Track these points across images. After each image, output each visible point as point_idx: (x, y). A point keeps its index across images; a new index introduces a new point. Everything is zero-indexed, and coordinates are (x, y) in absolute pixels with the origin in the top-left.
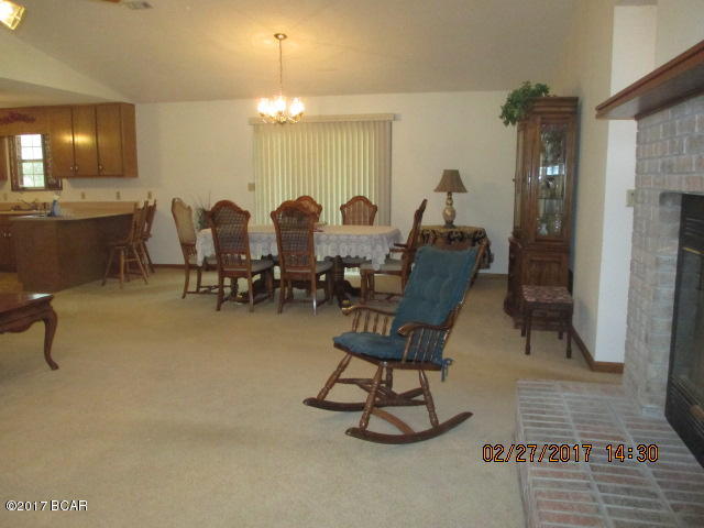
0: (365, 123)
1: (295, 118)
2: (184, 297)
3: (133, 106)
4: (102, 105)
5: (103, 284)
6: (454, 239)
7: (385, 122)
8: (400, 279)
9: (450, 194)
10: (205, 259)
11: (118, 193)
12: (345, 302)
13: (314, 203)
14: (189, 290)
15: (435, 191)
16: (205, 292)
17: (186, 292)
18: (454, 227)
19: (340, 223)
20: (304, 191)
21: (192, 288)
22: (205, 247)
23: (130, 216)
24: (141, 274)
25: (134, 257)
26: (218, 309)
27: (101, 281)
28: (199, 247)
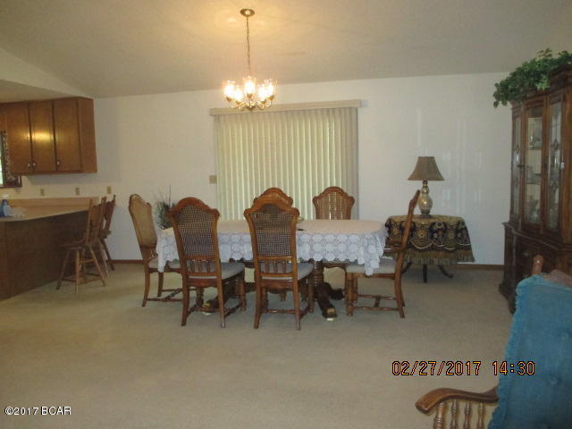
0: (330, 111)
1: (264, 102)
2: (143, 305)
3: (91, 101)
4: (58, 100)
5: (58, 288)
6: (437, 232)
7: (350, 108)
8: (392, 282)
9: (425, 182)
10: (168, 262)
11: (77, 189)
12: (330, 311)
13: (284, 195)
14: (150, 296)
15: (410, 179)
16: (168, 299)
17: (146, 299)
18: (431, 217)
19: (312, 216)
20: (273, 183)
21: (153, 293)
22: (167, 249)
23: (85, 213)
24: (98, 275)
25: (91, 258)
26: (184, 323)
27: (55, 283)
28: (160, 249)
